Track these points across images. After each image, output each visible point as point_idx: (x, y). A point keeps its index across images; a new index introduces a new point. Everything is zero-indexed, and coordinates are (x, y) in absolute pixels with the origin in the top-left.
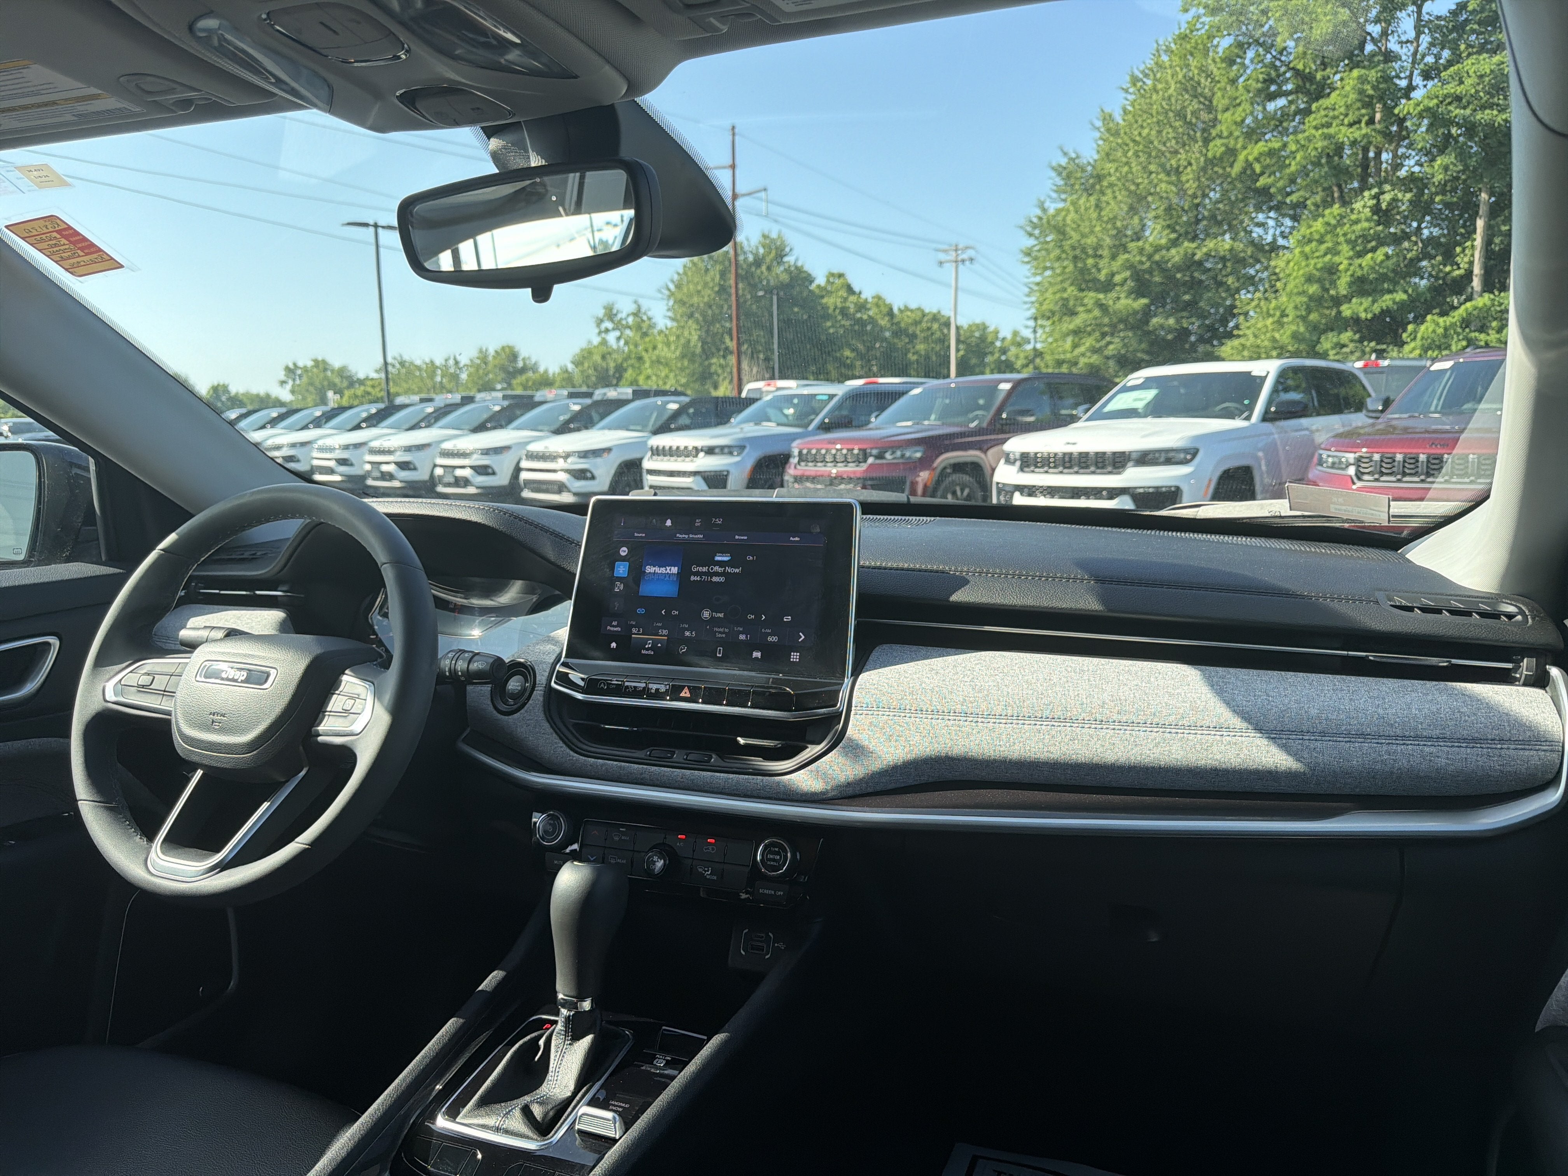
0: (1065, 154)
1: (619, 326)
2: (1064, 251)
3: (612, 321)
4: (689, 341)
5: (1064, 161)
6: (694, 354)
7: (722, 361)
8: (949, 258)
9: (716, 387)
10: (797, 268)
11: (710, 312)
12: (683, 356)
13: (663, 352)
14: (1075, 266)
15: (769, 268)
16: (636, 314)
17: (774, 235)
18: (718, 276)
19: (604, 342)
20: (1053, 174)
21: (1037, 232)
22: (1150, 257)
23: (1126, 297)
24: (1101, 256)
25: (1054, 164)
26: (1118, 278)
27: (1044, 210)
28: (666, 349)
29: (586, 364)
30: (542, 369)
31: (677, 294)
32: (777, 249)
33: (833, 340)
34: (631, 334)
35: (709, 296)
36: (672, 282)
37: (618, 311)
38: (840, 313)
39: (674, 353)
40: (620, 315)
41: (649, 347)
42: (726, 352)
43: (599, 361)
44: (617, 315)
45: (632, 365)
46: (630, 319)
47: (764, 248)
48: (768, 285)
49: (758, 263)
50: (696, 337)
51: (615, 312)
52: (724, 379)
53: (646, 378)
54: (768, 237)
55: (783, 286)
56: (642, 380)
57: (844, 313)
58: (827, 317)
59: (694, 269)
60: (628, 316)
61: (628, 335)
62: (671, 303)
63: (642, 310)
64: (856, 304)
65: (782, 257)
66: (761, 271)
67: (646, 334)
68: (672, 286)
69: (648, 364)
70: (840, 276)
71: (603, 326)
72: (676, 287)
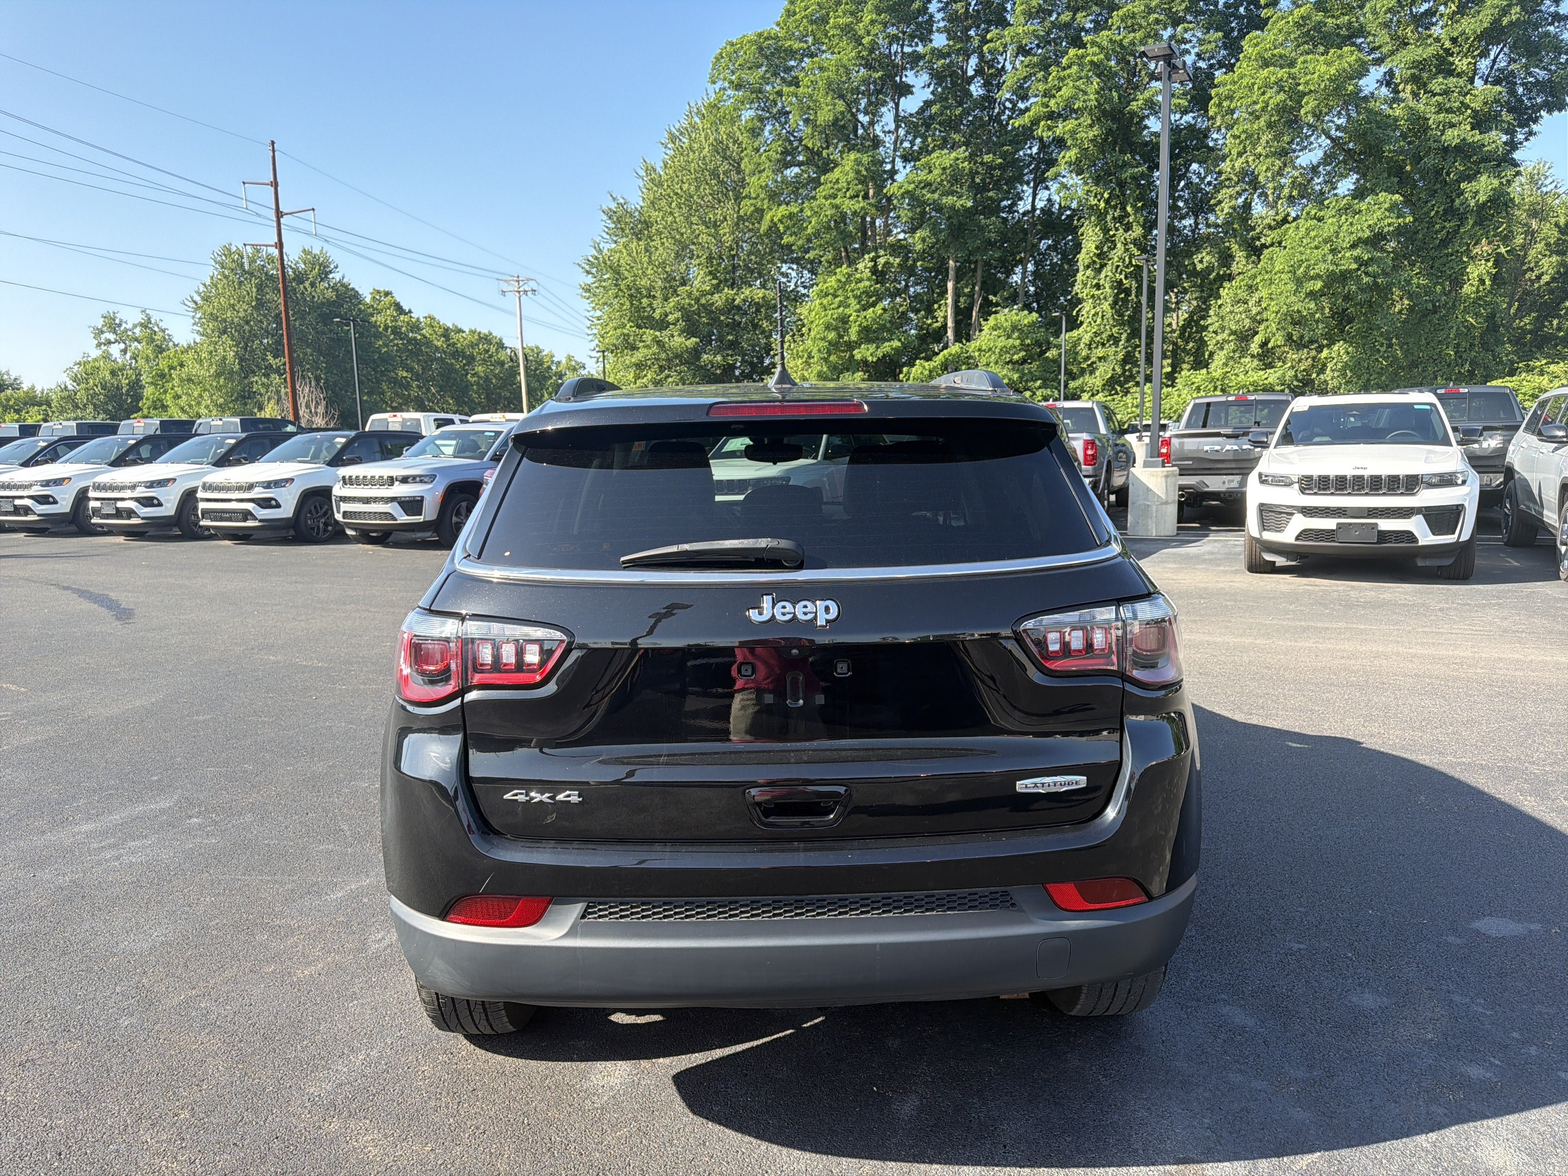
0: (614, 199)
1: (124, 337)
2: (620, 290)
3: (115, 332)
4: (224, 358)
5: (613, 206)
7: (264, 380)
8: (511, 288)
9: (261, 408)
10: (343, 285)
11: (247, 327)
12: (218, 375)
13: (193, 368)
14: (632, 304)
15: (313, 285)
16: (144, 326)
17: (316, 251)
18: (254, 290)
19: (107, 356)
20: (605, 218)
21: (594, 270)
22: (697, 300)
23: (679, 335)
24: (654, 296)
25: (604, 207)
26: (671, 318)
27: (600, 251)
28: (198, 366)
29: (91, 382)
30: (25, 387)
31: (206, 307)
32: (320, 265)
33: (386, 359)
34: (139, 347)
35: (245, 311)
36: (199, 294)
37: (121, 321)
38: (393, 332)
39: (208, 370)
40: (124, 325)
41: (175, 364)
42: (269, 370)
43: (108, 377)
44: (120, 325)
45: (152, 383)
46: (137, 331)
47: (305, 264)
48: (312, 301)
49: (300, 278)
50: (232, 354)
51: (117, 321)
52: (269, 399)
53: (174, 397)
54: (310, 253)
55: (330, 303)
56: (168, 400)
57: (396, 331)
58: (378, 336)
59: (225, 281)
60: (135, 326)
61: (136, 348)
62: (198, 316)
63: (153, 321)
64: (408, 323)
65: (327, 274)
66: (305, 288)
67: (160, 347)
68: (197, 298)
69: (176, 382)
70: (387, 294)
71: (103, 336)
72: (203, 299)
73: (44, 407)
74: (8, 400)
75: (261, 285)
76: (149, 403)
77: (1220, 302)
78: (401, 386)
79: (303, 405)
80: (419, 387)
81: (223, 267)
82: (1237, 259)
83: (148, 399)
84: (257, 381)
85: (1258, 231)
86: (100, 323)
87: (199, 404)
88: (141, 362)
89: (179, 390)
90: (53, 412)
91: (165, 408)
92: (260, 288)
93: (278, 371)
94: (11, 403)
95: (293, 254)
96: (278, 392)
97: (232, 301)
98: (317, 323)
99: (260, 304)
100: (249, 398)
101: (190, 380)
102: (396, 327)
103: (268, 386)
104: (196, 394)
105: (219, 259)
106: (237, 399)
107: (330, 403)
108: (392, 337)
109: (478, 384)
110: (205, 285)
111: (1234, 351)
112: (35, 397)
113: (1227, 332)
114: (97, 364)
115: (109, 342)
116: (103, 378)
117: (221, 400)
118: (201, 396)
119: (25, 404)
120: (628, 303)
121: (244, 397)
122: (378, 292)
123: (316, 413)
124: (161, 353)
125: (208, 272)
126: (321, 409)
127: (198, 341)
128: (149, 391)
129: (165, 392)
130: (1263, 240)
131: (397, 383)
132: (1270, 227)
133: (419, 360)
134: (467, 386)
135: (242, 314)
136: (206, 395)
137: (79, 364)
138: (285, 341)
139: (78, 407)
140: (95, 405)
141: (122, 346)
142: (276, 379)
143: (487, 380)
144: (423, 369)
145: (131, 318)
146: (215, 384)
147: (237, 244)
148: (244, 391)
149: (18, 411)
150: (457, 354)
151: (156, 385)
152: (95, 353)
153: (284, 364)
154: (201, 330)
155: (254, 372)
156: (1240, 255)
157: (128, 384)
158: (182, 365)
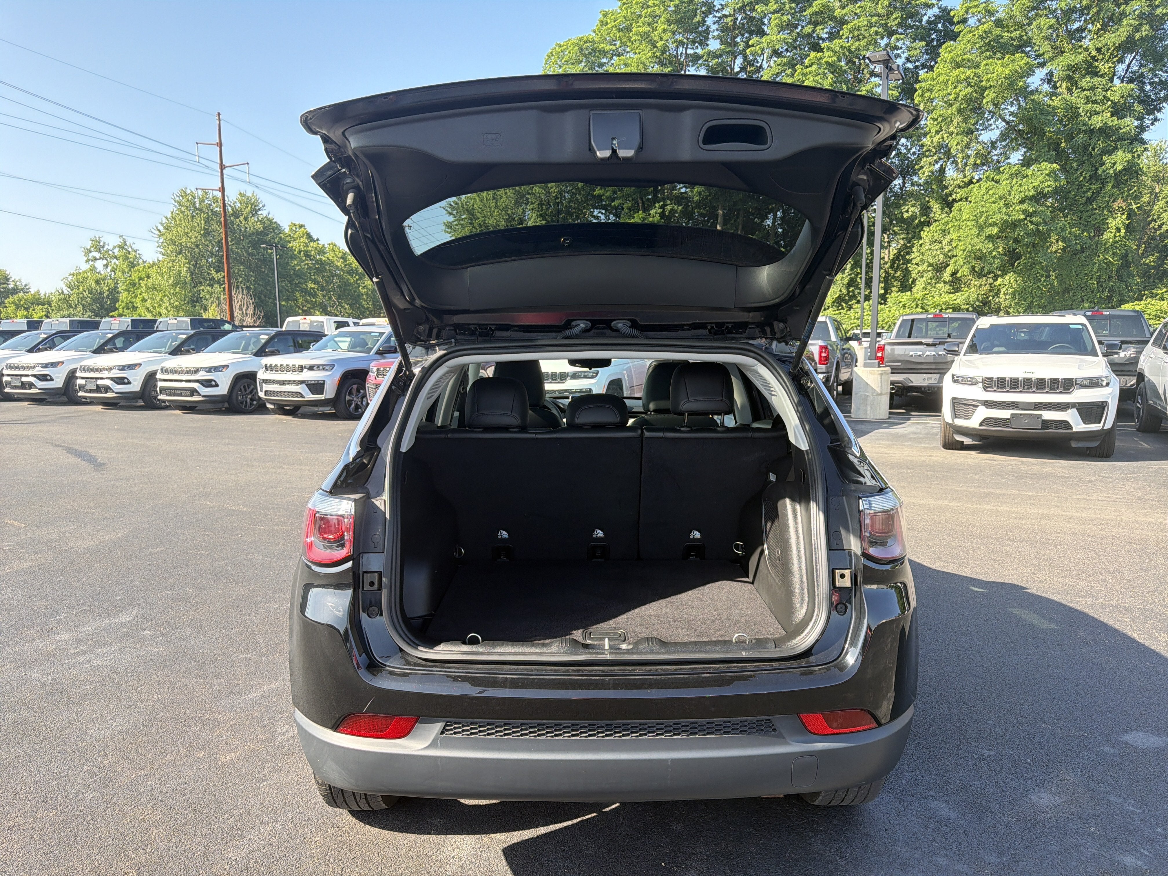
1: (106, 256)
3: (100, 252)
4: (180, 272)
9: (206, 309)
10: (268, 220)
11: (196, 250)
12: (175, 284)
13: (156, 279)
15: (246, 219)
16: (121, 247)
17: (249, 194)
18: (203, 222)
19: (93, 270)
28: (160, 278)
29: (81, 288)
30: (33, 291)
31: (167, 234)
32: (252, 204)
33: (299, 274)
34: (117, 263)
35: (196, 237)
36: (162, 224)
37: (104, 243)
38: (305, 255)
39: (167, 281)
40: (106, 247)
41: (144, 276)
42: (212, 282)
43: (94, 285)
44: (103, 247)
45: (126, 290)
46: (116, 251)
47: (241, 203)
48: (245, 231)
49: (236, 214)
50: (185, 269)
51: (102, 244)
52: (212, 303)
53: (142, 301)
54: (244, 195)
55: (258, 233)
56: (138, 302)
57: (307, 255)
58: (294, 257)
59: (181, 215)
60: (115, 247)
61: (115, 264)
62: (161, 241)
63: (128, 244)
64: (316, 248)
65: (256, 211)
66: (240, 221)
67: (132, 263)
68: (161, 228)
69: (144, 289)
70: (301, 226)
71: (91, 255)
72: (165, 228)
73: (46, 306)
74: (20, 300)
75: (208, 218)
76: (124, 304)
77: (921, 242)
78: (310, 294)
79: (237, 308)
80: (323, 296)
81: (180, 205)
82: (934, 210)
83: (122, 302)
84: (204, 289)
85: (950, 189)
86: (89, 245)
87: (160, 305)
88: (119, 274)
89: (145, 295)
90: (53, 310)
91: (135, 308)
92: (207, 221)
93: (218, 282)
94: (22, 303)
95: (232, 197)
96: (219, 298)
97: (186, 230)
98: (249, 247)
99: (207, 233)
100: (197, 302)
101: (154, 288)
102: (307, 252)
103: (212, 293)
104: (158, 299)
105: (177, 199)
106: (188, 302)
107: (257, 306)
108: (304, 258)
109: (367, 294)
110: (166, 218)
111: (931, 279)
112: (40, 298)
113: (926, 264)
114: (86, 275)
115: (95, 259)
116: (90, 286)
117: (177, 303)
118: (162, 300)
119: (32, 304)
121: (193, 301)
122: (295, 225)
123: (247, 314)
124: (133, 267)
125: (169, 209)
126: (250, 311)
127: (160, 259)
128: (123, 296)
129: (136, 296)
130: (954, 197)
131: (306, 292)
132: (959, 187)
133: (324, 276)
134: (359, 296)
135: (193, 240)
136: (166, 299)
137: (73, 274)
138: (225, 260)
139: (71, 307)
140: (83, 305)
141: (105, 262)
142: (217, 288)
144: (327, 282)
145: (111, 242)
146: (172, 291)
147: (191, 188)
148: (193, 296)
149: (27, 309)
150: (352, 272)
151: (129, 291)
152: (85, 267)
153: (224, 277)
154: (163, 251)
155: (201, 283)
156: (935, 206)
157: (108, 290)
158: (148, 277)
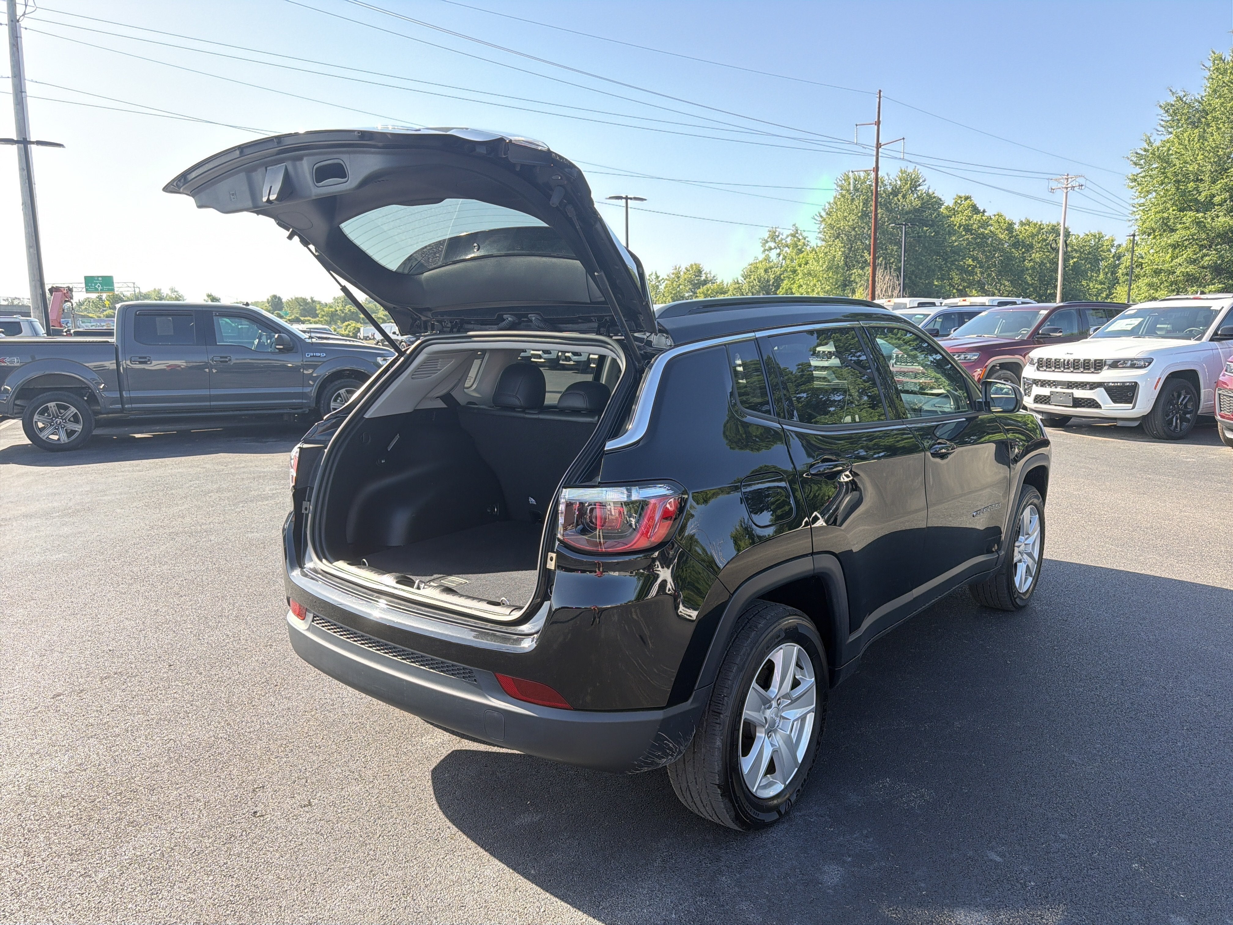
0: (1173, 93)
1: (780, 245)
2: (1166, 177)
3: (775, 242)
4: (834, 257)
5: (1172, 100)
6: (838, 267)
7: (860, 272)
8: (1060, 186)
9: (854, 293)
10: (928, 195)
11: (853, 233)
12: (829, 268)
13: (813, 266)
14: (1178, 189)
15: (904, 197)
16: (793, 236)
17: (910, 170)
18: (861, 204)
19: (767, 259)
20: (1161, 111)
21: (1142, 161)
24: (1202, 180)
25: (1162, 102)
26: (1217, 199)
27: (1150, 143)
28: (815, 264)
29: (752, 277)
30: (719, 281)
31: (827, 220)
32: (914, 180)
33: (957, 251)
34: (788, 251)
35: (853, 220)
36: (824, 210)
37: (779, 233)
38: (965, 229)
39: (822, 266)
40: (781, 236)
41: (804, 262)
43: (763, 274)
44: (778, 236)
46: (789, 239)
47: (901, 180)
48: (903, 209)
49: (896, 192)
50: (840, 253)
51: (777, 234)
52: (861, 286)
54: (905, 172)
55: (916, 210)
57: (968, 229)
58: (952, 233)
59: (842, 199)
60: (787, 236)
61: (786, 252)
62: (822, 227)
63: (799, 232)
64: (979, 221)
65: (916, 187)
66: (898, 199)
68: (823, 214)
70: (967, 198)
71: (767, 245)
72: (827, 214)
74: (708, 290)
75: (867, 200)
76: (784, 291)
78: (967, 272)
79: (884, 290)
80: (982, 273)
81: (842, 189)
83: (783, 288)
86: (766, 235)
87: (813, 291)
94: (709, 292)
95: (894, 175)
97: (845, 214)
99: (865, 215)
100: (848, 285)
102: (968, 226)
104: (812, 284)
105: (840, 183)
106: (839, 286)
108: (964, 233)
109: (1033, 268)
112: (723, 288)
114: (761, 265)
115: (770, 249)
117: (828, 288)
118: (815, 285)
120: (1173, 190)
121: (845, 285)
122: (961, 197)
123: (892, 296)
124: (797, 255)
125: (833, 194)
126: (896, 293)
131: (963, 270)
133: (984, 251)
134: (1022, 271)
136: (818, 284)
137: (751, 265)
141: (778, 251)
143: (1042, 264)
144: (987, 257)
145: (785, 231)
146: (825, 276)
148: (845, 280)
150: (1016, 244)
152: (761, 257)
157: (774, 278)
